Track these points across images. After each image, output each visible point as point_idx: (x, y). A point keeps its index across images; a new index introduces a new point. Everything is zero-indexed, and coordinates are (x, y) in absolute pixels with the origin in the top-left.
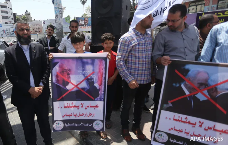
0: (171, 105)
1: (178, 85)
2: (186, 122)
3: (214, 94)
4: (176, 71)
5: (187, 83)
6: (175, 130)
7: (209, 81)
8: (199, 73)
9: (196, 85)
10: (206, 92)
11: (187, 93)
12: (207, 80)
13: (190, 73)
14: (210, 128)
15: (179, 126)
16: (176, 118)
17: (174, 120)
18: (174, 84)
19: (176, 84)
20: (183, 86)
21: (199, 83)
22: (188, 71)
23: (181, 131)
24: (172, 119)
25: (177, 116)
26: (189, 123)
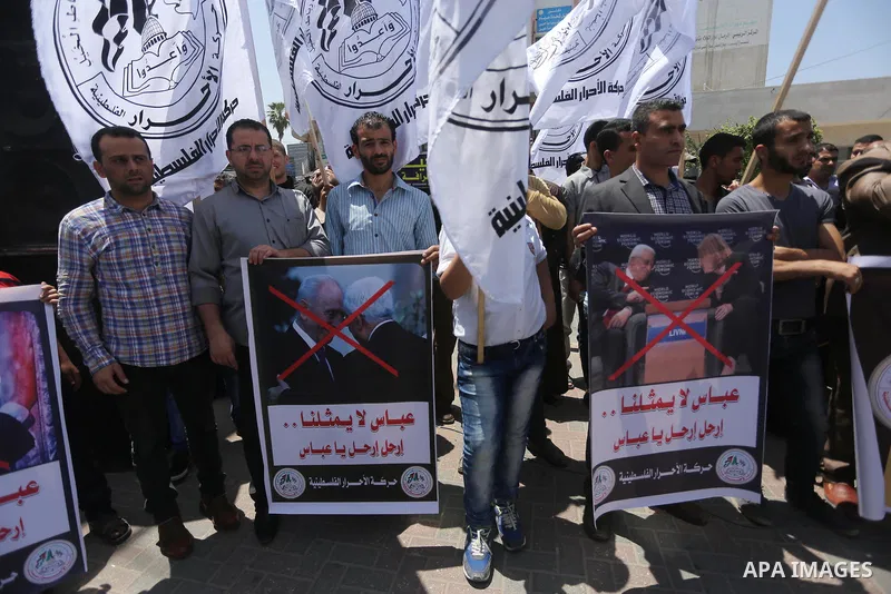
0: (286, 386)
1: (286, 328)
2: (331, 423)
3: (364, 333)
4: (271, 289)
5: (304, 317)
6: (315, 452)
7: (346, 302)
8: (320, 285)
9: (325, 318)
10: (346, 331)
11: (311, 343)
12: (340, 302)
13: (302, 288)
14: (380, 422)
15: (319, 437)
16: (308, 419)
17: (306, 424)
18: (277, 328)
19: (282, 326)
20: (296, 326)
21: (328, 311)
22: (297, 283)
23: (328, 451)
24: (299, 423)
25: (308, 411)
26: (338, 422)
